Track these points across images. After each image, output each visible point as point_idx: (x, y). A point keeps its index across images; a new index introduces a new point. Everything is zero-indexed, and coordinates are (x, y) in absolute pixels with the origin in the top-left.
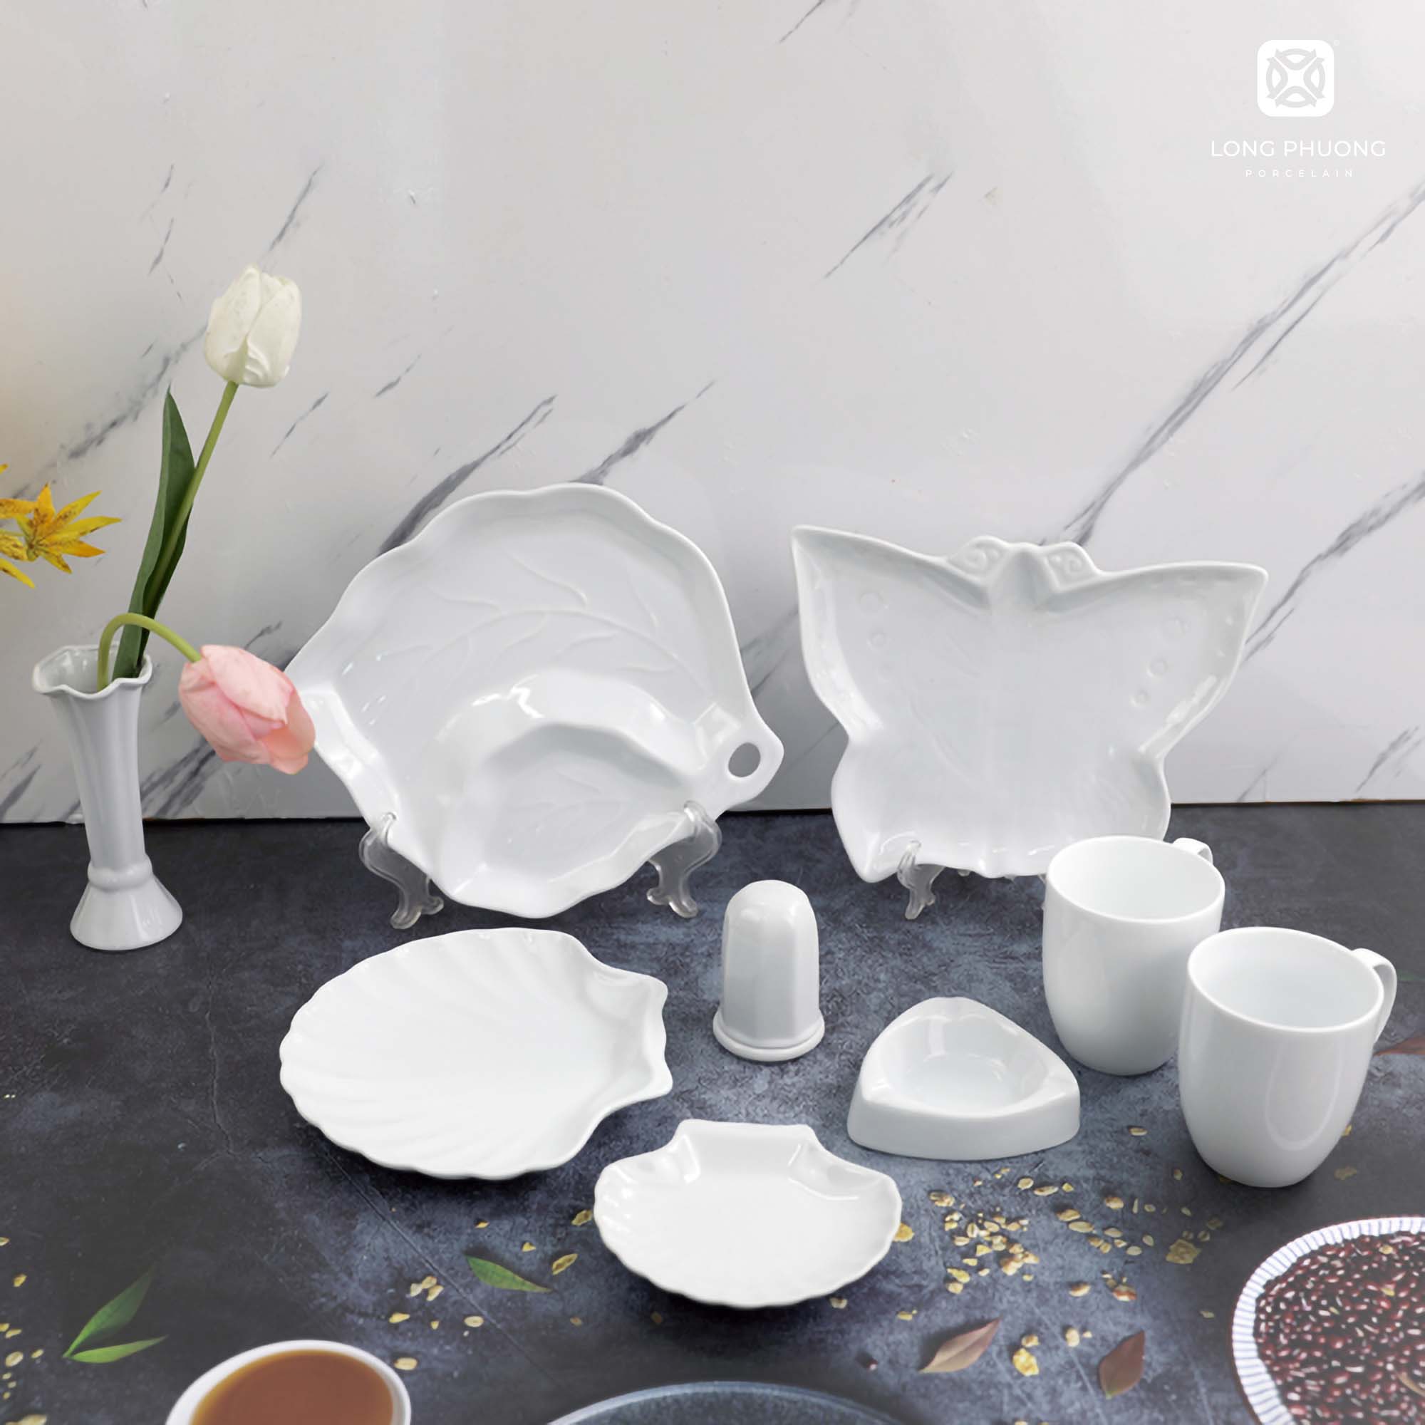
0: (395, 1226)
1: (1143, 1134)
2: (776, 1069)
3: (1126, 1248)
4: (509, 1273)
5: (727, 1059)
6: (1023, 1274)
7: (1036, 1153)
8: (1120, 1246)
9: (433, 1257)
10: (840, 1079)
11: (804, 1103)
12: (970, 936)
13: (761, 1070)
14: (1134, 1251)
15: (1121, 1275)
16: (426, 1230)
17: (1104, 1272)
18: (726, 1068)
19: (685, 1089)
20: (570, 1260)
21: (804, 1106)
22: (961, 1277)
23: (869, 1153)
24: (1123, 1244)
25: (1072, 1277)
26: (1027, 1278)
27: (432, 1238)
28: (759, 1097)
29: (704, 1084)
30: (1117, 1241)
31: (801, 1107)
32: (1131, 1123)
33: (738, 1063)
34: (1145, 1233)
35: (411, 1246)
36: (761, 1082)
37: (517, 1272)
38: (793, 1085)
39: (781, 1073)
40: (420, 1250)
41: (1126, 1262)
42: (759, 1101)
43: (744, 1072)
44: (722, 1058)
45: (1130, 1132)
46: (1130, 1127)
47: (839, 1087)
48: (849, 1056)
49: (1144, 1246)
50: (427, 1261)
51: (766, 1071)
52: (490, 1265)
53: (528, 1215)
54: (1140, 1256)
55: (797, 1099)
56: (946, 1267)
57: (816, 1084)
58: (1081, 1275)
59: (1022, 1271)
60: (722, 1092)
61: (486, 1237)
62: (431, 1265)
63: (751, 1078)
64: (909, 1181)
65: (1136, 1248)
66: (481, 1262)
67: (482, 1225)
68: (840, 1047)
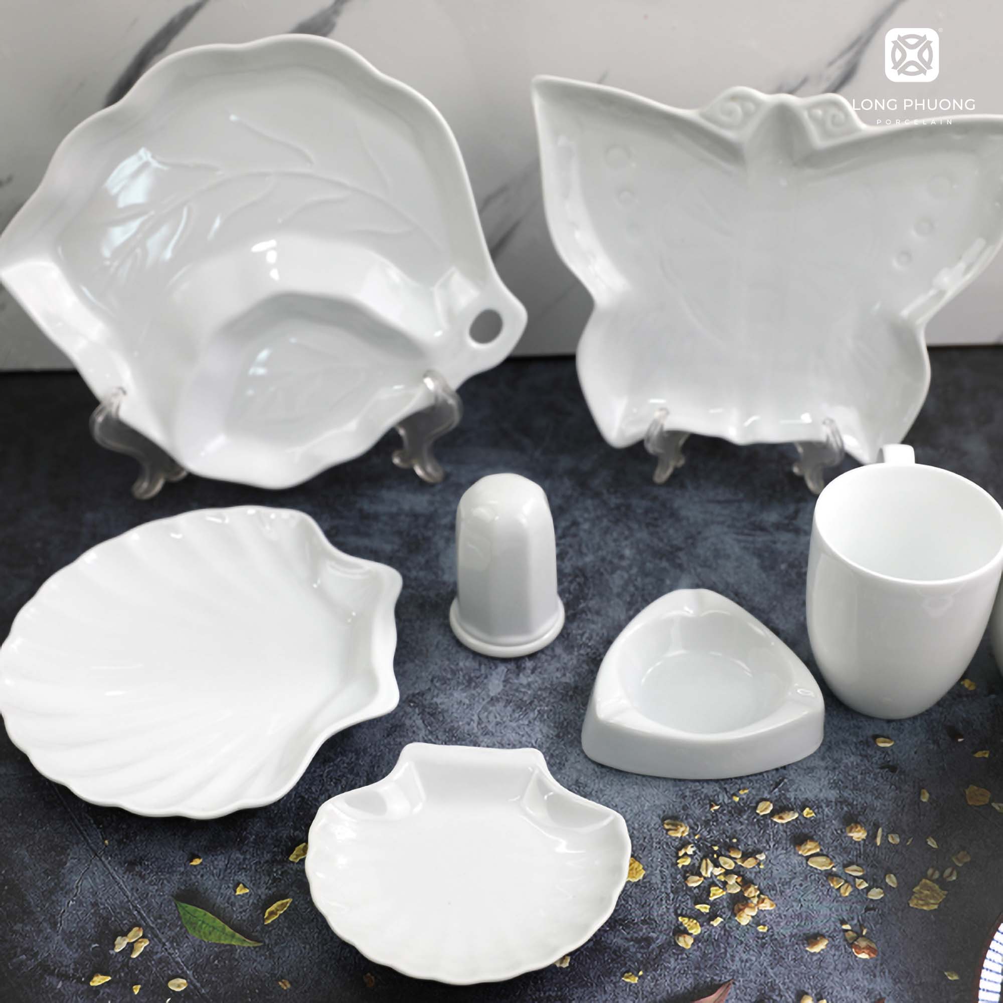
0: (106, 862)
1: (888, 745)
2: (512, 666)
3: (868, 889)
4: (219, 923)
5: (463, 654)
6: (758, 924)
7: (777, 770)
8: (862, 887)
9: (141, 903)
10: (577, 678)
11: (538, 708)
12: (719, 502)
13: (496, 667)
14: (876, 894)
15: (862, 926)
16: (138, 869)
17: (843, 922)
18: (461, 664)
19: (417, 691)
20: (283, 905)
21: (539, 711)
22: (692, 928)
23: (604, 770)
24: (865, 885)
25: (809, 928)
26: (761, 929)
27: (142, 877)
28: (493, 700)
29: (438, 684)
30: (858, 881)
31: (536, 712)
32: (878, 732)
33: (474, 658)
34: (888, 871)
35: (120, 888)
36: (497, 682)
37: (227, 921)
38: (529, 685)
39: (517, 670)
40: (129, 894)
41: (868, 909)
42: (493, 705)
43: (480, 670)
44: (457, 652)
45: (875, 743)
46: (875, 737)
47: (576, 687)
48: (589, 650)
49: (887, 888)
50: (135, 907)
51: (502, 668)
52: (200, 912)
53: (245, 848)
54: (881, 900)
55: (531, 703)
56: (677, 915)
57: (552, 685)
58: (819, 925)
59: (757, 920)
60: (456, 694)
61: (199, 877)
62: (139, 912)
63: (486, 677)
64: (642, 806)
65: (879, 890)
66: (190, 908)
67: (197, 862)
68: (579, 637)
